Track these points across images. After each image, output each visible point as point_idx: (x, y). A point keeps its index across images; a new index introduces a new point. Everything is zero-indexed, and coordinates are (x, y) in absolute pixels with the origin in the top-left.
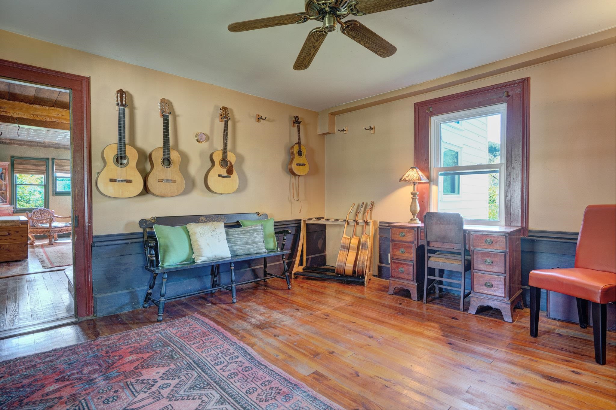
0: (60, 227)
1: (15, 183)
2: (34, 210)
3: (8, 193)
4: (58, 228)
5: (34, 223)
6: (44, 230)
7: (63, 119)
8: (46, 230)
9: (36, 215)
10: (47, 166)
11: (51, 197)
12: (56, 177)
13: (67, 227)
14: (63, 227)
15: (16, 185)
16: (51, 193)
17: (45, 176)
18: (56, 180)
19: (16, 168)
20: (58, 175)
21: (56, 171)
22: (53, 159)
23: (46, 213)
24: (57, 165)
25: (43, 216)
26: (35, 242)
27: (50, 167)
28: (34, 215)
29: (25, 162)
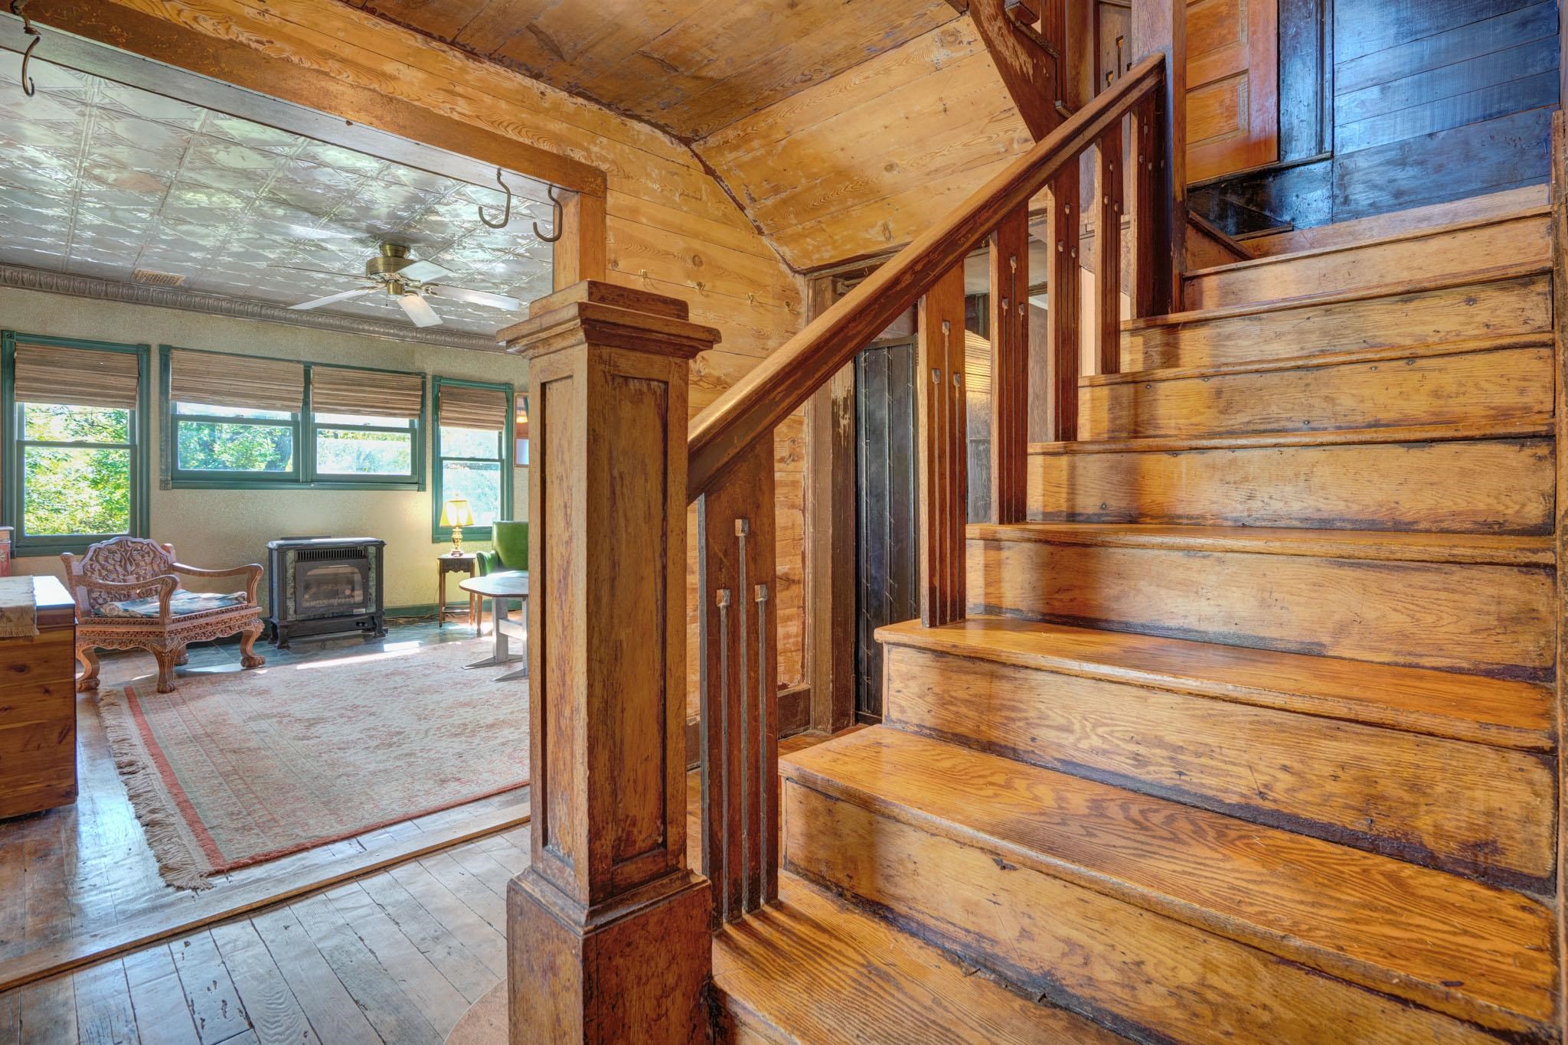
0: (201, 616)
1: (16, 438)
2: (94, 546)
4: (196, 617)
5: (95, 599)
6: (137, 629)
7: (288, 38)
8: (145, 629)
9: (103, 567)
10: (142, 375)
11: (156, 495)
12: (177, 418)
13: (227, 611)
14: (211, 614)
15: (22, 444)
16: (155, 477)
17: (133, 414)
18: (175, 429)
19: (22, 379)
20: (185, 408)
21: (176, 392)
22: (165, 351)
23: (143, 556)
24: (180, 372)
25: (130, 568)
26: (99, 677)
27: (152, 380)
28: (97, 566)
29: (59, 354)
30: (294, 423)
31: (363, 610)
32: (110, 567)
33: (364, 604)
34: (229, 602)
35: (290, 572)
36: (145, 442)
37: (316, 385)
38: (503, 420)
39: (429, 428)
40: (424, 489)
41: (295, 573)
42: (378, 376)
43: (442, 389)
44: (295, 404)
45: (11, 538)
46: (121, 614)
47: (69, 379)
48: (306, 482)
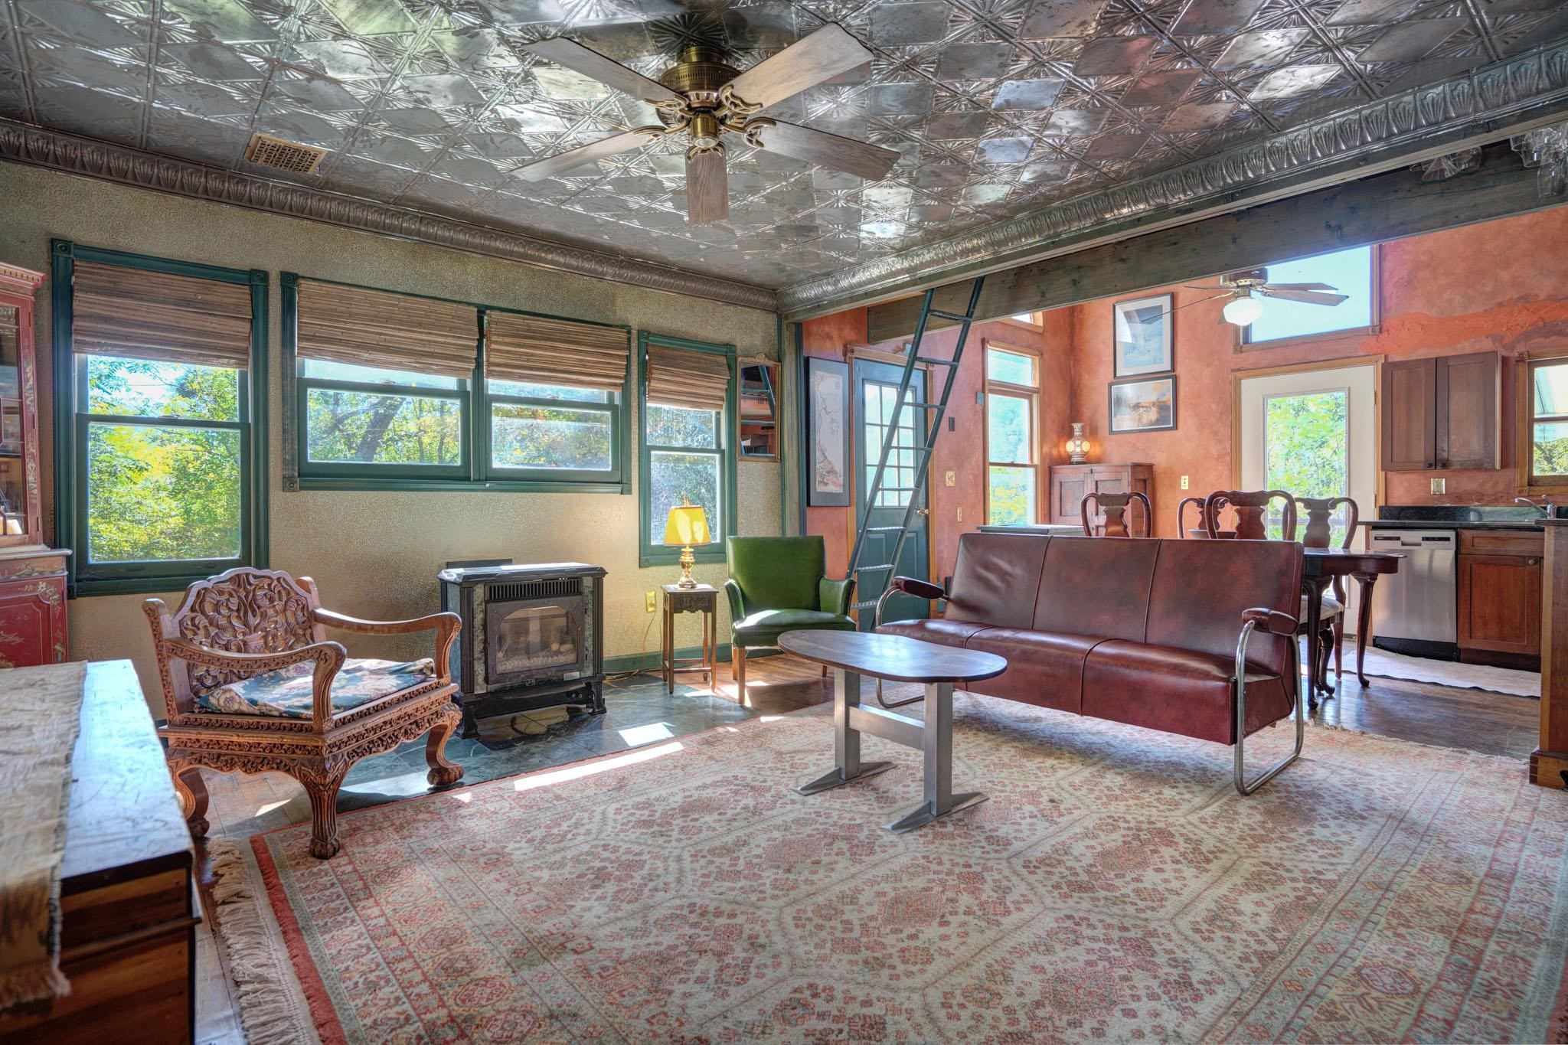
1: (75, 410)
2: (198, 585)
3: (32, 466)
5: (200, 679)
8: (288, 740)
10: (258, 318)
11: (278, 499)
12: (305, 384)
13: (411, 696)
14: (389, 705)
15: (84, 420)
16: (276, 471)
17: (244, 375)
18: (302, 400)
19: (84, 317)
20: (314, 368)
21: (304, 344)
22: (290, 281)
23: (271, 600)
24: (312, 312)
25: (254, 621)
26: (208, 817)
27: (271, 325)
28: (202, 621)
29: (138, 281)
30: (461, 394)
31: (576, 675)
32: (223, 622)
33: (578, 664)
34: (412, 680)
35: (479, 617)
36: (261, 419)
37: (494, 338)
38: (724, 394)
39: (634, 404)
40: (630, 492)
41: (485, 620)
42: (570, 327)
43: (651, 350)
44: (466, 365)
45: (69, 568)
46: (245, 708)
47: (153, 319)
48: (478, 480)
